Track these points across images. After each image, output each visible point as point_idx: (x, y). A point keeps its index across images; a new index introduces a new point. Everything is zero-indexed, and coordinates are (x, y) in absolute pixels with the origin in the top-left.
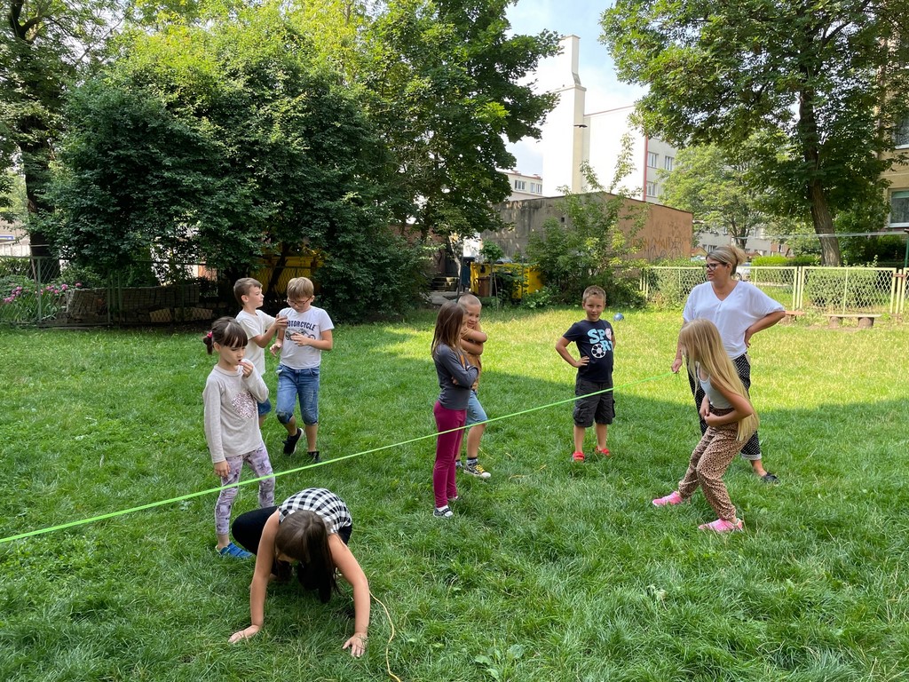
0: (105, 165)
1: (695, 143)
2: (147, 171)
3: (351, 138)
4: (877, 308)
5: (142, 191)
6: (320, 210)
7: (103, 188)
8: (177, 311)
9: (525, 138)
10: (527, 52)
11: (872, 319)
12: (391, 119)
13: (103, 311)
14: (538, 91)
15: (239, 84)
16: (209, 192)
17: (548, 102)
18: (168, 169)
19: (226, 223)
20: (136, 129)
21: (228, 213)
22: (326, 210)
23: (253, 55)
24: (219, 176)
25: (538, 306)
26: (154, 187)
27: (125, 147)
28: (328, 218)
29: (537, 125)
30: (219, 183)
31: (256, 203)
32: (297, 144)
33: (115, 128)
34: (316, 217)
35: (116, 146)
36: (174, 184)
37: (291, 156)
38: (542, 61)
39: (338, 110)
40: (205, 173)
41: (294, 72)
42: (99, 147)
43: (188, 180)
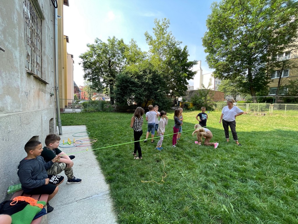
0: (121, 87)
1: (225, 79)
2: (127, 87)
3: (159, 81)
4: (266, 112)
5: (126, 91)
6: (154, 93)
7: (121, 90)
8: (131, 110)
9: (190, 79)
10: (191, 64)
11: (265, 114)
12: (167, 77)
13: (120, 109)
14: (193, 71)
15: (142, 73)
16: (136, 91)
17: (195, 73)
18: (130, 87)
19: (139, 95)
20: (126, 81)
21: (139, 94)
22: (155, 93)
23: (144, 68)
24: (138, 88)
25: (193, 110)
26: (128, 90)
27: (124, 84)
28: (155, 94)
29: (193, 77)
30: (138, 89)
31: (144, 92)
32: (150, 82)
33: (123, 81)
34: (153, 94)
35: (123, 84)
36: (131, 89)
37: (150, 84)
38: (194, 66)
39: (157, 76)
40: (136, 87)
41: (150, 70)
42: (121, 84)
43: (133, 89)
